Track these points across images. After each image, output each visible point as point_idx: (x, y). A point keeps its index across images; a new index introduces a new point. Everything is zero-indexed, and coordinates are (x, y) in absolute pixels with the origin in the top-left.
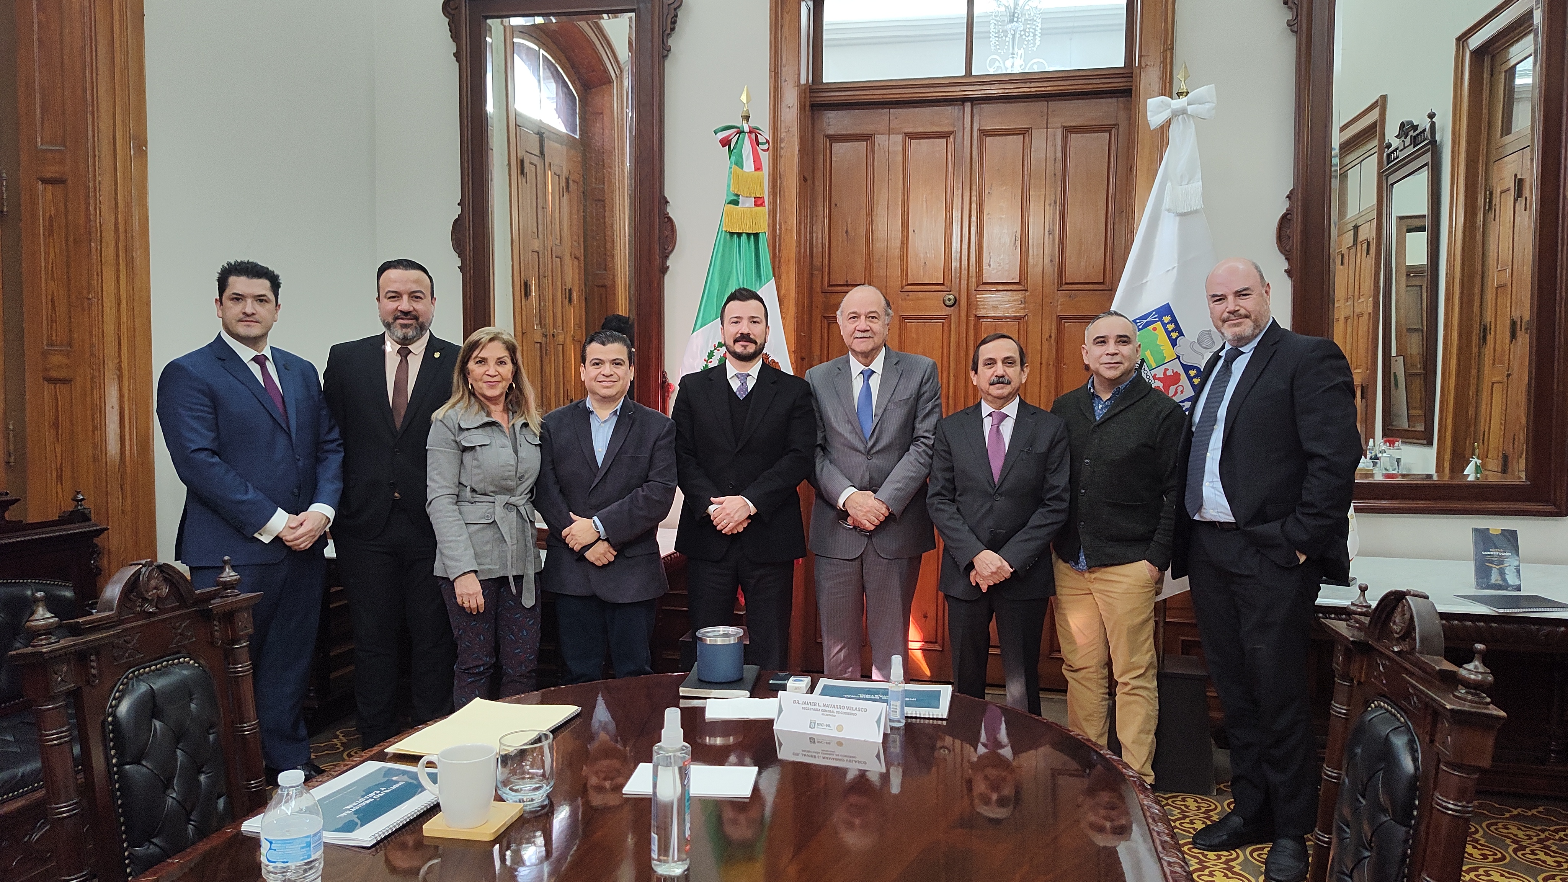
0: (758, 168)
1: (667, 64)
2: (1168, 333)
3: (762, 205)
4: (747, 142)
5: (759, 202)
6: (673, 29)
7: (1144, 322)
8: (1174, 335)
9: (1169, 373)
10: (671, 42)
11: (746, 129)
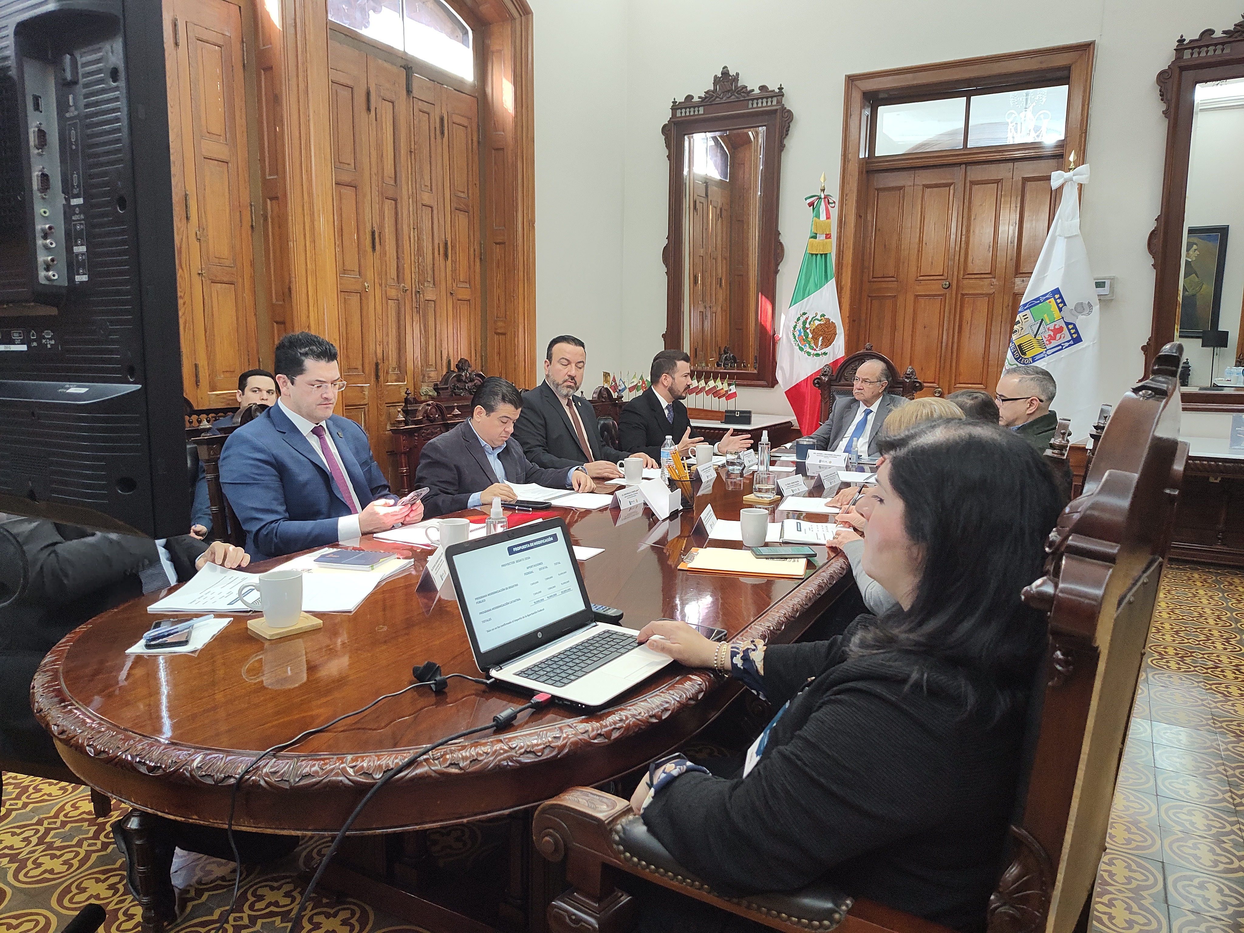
0: (828, 218)
1: (783, 154)
2: (1057, 304)
3: (830, 238)
4: (823, 203)
5: (828, 236)
6: (787, 135)
7: (1045, 298)
8: (1061, 305)
9: (1057, 327)
10: (786, 142)
11: (823, 196)
